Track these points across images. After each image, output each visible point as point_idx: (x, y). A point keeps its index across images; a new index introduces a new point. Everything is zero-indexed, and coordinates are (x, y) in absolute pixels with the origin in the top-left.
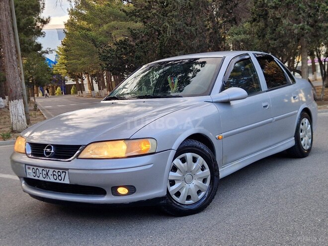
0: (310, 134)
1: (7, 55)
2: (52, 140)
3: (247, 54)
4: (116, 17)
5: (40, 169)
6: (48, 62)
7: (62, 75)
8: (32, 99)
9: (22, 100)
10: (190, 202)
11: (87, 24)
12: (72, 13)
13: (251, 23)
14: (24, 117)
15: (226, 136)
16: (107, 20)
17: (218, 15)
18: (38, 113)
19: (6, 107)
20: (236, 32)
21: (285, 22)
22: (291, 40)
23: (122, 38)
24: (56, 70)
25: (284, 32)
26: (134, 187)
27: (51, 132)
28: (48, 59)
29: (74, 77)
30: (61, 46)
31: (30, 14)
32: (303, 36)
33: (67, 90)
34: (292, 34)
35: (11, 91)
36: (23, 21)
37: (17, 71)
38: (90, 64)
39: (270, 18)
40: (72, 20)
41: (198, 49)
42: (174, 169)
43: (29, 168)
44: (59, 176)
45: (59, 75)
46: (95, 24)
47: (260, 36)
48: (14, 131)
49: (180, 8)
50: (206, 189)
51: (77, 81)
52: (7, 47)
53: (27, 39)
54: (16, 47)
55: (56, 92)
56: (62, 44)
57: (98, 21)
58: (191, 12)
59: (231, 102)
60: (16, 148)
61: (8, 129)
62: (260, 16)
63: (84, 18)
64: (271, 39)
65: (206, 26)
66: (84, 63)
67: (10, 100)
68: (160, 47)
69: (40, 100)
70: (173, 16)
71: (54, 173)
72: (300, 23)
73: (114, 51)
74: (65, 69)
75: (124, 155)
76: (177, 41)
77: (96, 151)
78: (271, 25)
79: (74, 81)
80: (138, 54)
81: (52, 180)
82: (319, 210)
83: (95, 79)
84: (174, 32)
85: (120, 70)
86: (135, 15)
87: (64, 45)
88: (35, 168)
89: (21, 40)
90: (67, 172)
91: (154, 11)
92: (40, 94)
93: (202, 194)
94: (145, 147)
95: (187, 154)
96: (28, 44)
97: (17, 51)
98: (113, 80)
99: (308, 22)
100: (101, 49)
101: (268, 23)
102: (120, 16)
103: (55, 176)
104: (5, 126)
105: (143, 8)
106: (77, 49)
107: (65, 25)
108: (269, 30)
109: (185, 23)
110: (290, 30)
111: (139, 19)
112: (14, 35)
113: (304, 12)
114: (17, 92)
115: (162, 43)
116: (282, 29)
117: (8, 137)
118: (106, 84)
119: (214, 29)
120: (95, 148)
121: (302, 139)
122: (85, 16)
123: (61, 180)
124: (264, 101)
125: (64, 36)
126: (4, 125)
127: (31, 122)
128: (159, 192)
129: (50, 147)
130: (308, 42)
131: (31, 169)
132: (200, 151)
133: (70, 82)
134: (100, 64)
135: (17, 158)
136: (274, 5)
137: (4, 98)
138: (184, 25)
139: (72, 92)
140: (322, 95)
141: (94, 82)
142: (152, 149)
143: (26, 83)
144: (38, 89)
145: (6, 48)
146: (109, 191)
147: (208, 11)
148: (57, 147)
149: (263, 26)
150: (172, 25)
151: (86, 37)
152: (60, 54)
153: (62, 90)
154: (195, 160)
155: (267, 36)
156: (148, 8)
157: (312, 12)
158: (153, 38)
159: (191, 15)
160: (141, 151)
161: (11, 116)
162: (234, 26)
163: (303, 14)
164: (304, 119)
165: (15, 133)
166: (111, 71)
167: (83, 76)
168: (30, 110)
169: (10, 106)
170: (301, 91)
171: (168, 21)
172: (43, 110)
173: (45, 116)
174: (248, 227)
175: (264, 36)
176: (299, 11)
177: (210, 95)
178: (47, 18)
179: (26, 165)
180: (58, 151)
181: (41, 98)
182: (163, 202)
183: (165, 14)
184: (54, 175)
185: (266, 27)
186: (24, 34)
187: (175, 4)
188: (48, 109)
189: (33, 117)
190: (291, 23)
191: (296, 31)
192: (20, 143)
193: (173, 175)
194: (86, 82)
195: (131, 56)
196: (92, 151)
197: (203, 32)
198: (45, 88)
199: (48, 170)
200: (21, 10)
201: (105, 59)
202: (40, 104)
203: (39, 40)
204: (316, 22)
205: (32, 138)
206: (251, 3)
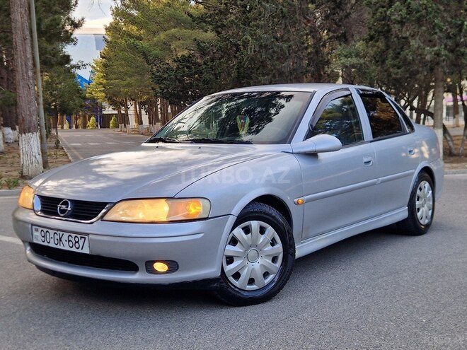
0: (431, 203)
1: (19, 69)
2: (71, 194)
3: (348, 89)
4: (179, 23)
5: (52, 232)
6: (79, 80)
7: (98, 101)
8: (53, 131)
9: (38, 134)
10: (254, 287)
11: (137, 30)
12: (117, 13)
13: (367, 43)
14: (40, 158)
15: (308, 201)
16: (166, 26)
17: (322, 27)
18: (61, 153)
19: (15, 141)
20: (346, 54)
21: (414, 43)
22: (420, 69)
23: (186, 53)
24: (90, 93)
25: (411, 58)
26: (177, 264)
27: (73, 182)
28: (80, 77)
29: (116, 105)
30: (99, 59)
31: (56, 12)
32: (438, 64)
33: (104, 122)
34: (424, 60)
35: (23, 120)
36: (47, 21)
37: (32, 92)
38: (139, 86)
39: (393, 37)
40: (117, 24)
41: (291, 74)
42: (234, 241)
43: (37, 230)
44: (76, 242)
45: (93, 100)
46: (148, 30)
47: (378, 62)
48: (24, 176)
49: (267, 16)
50: (276, 271)
51: (119, 109)
52: (21, 58)
53: (49, 47)
54: (34, 59)
55: (89, 123)
56: (101, 55)
57: (154, 27)
58: (283, 22)
59: (319, 154)
60: (21, 202)
61: (16, 174)
62: (379, 32)
63: (133, 21)
64: (394, 66)
65: (303, 43)
66: (129, 85)
67: (20, 133)
68: (238, 69)
69: (66, 134)
70: (258, 26)
71: (70, 238)
72: (435, 46)
73: (173, 71)
74: (104, 91)
75: (165, 219)
76: (262, 62)
77: (128, 212)
78: (394, 47)
79: (114, 109)
80: (206, 76)
81: (67, 248)
82: (426, 307)
83: (145, 108)
84: (257, 49)
85: (179, 98)
86: (205, 22)
87: (103, 58)
88: (45, 230)
89: (41, 49)
90: (86, 237)
91: (233, 17)
92: (66, 126)
93: (271, 277)
94: (195, 209)
95: (251, 222)
96: (50, 54)
97: (34, 65)
98: (169, 111)
99: (446, 46)
100: (154, 67)
101: (390, 43)
102: (184, 22)
103: (70, 243)
104: (13, 169)
105: (217, 11)
106: (122, 65)
107: (106, 29)
108: (391, 53)
109: (274, 37)
110: (421, 55)
111: (211, 27)
112: (32, 41)
113: (441, 31)
114: (30, 122)
115: (241, 63)
116: (410, 54)
117: (16, 184)
118: (160, 116)
119: (314, 48)
120: (127, 208)
121: (419, 210)
122: (134, 18)
123: (78, 248)
124: (366, 156)
125: (104, 45)
126: (11, 166)
127: (50, 165)
128: (211, 271)
129: (66, 203)
130: (445, 73)
131: (40, 231)
132: (271, 218)
133: (109, 110)
134: (153, 88)
135: (22, 215)
136: (399, 19)
137: (14, 129)
138: (273, 40)
139: (111, 125)
140: (462, 149)
141: (143, 112)
142: (203, 213)
143: (46, 110)
144: (63, 118)
145: (19, 59)
146: (142, 266)
147: (309, 21)
148: (76, 203)
149: (383, 48)
150: (256, 39)
151: (134, 48)
152: (97, 71)
153: (97, 121)
154: (262, 230)
155: (388, 62)
156: (224, 13)
157: (453, 31)
158: (229, 55)
159: (283, 26)
160: (188, 214)
161: (21, 156)
162: (343, 45)
163: (439, 34)
164: (422, 183)
165: (26, 179)
166: (167, 99)
167: (129, 103)
168: (50, 148)
169: (20, 141)
170: (424, 143)
171: (250, 33)
172: (68, 148)
173: (70, 158)
174: (328, 325)
175: (383, 62)
176: (434, 29)
177: (290, 143)
178: (80, 19)
179: (32, 225)
180: (77, 209)
181: (66, 131)
182: (215, 285)
183: (246, 22)
184: (69, 241)
185: (387, 50)
186: (47, 40)
187: (262, 9)
188: (75, 148)
189: (52, 158)
190: (422, 45)
191: (428, 58)
192: (27, 194)
193: (231, 250)
194: (131, 111)
195: (197, 79)
196: (123, 211)
197: (299, 50)
198: (73, 117)
199: (61, 233)
200: (43, 7)
201: (159, 80)
202: (64, 140)
203: (68, 49)
204: (457, 45)
205: (45, 189)
206: (369, 13)
